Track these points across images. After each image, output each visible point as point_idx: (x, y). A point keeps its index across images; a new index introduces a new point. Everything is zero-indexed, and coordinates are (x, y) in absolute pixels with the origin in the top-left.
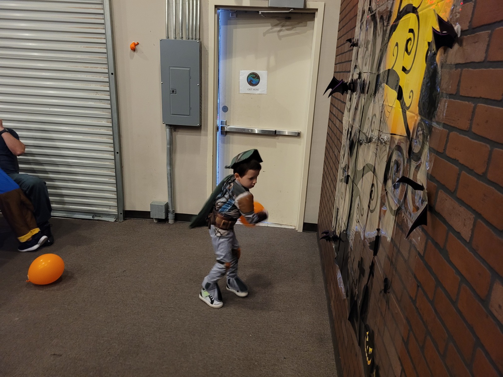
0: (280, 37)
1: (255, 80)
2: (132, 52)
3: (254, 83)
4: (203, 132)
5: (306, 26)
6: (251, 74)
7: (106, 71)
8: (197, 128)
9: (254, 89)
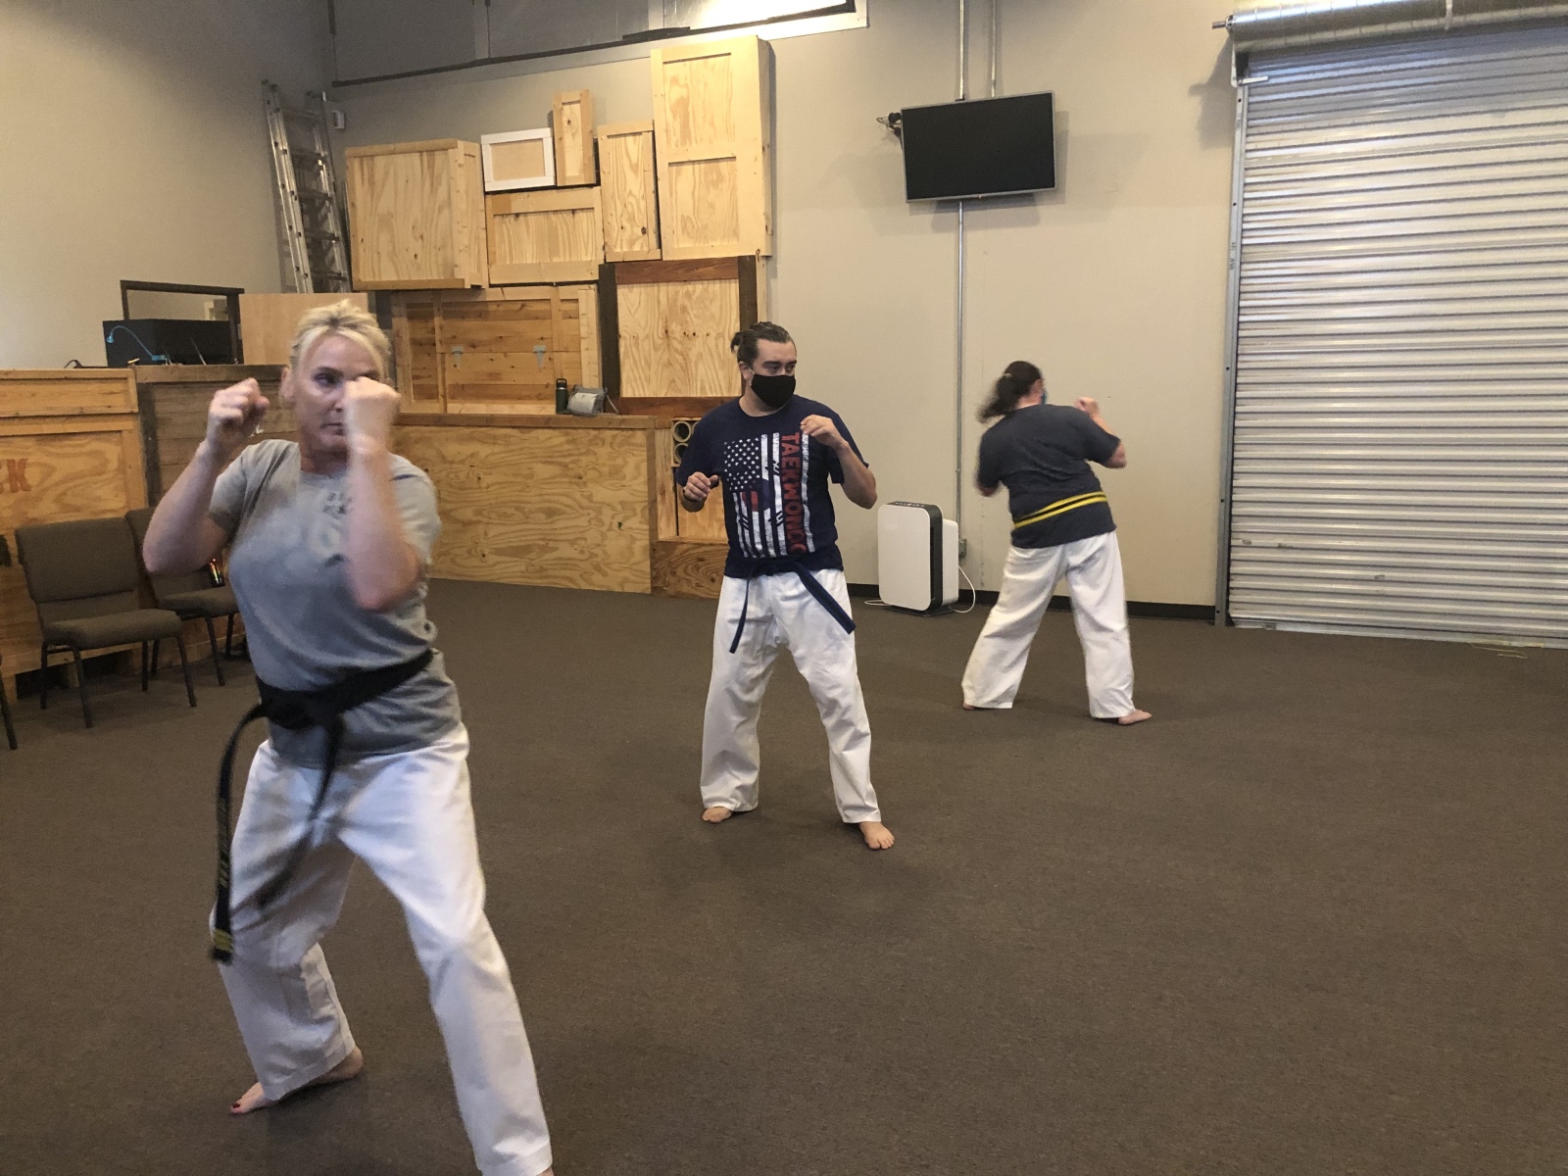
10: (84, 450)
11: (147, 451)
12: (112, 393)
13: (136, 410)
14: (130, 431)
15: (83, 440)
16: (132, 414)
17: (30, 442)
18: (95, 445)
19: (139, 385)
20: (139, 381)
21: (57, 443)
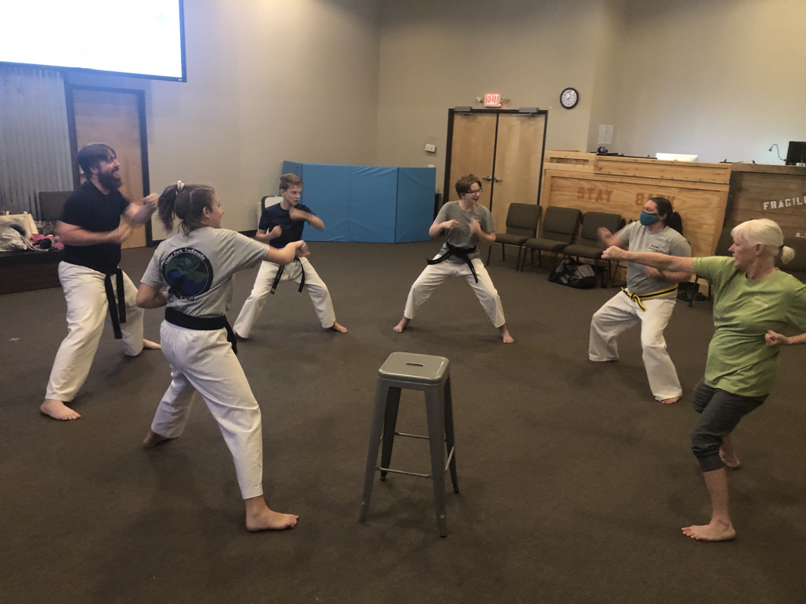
10: (700, 196)
11: (728, 201)
12: (719, 174)
13: (728, 182)
14: (725, 192)
15: (700, 193)
16: (726, 184)
17: (677, 190)
18: (708, 196)
19: (733, 172)
20: (734, 170)
21: (691, 193)
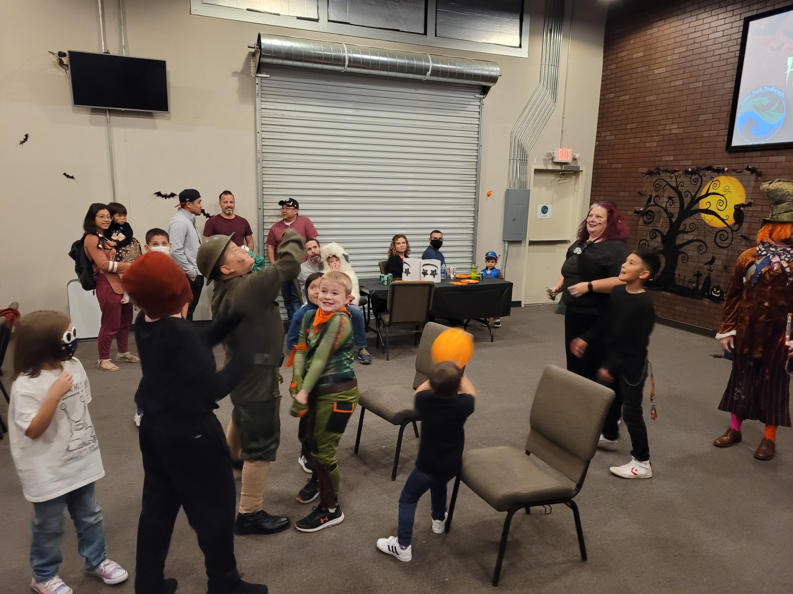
0: (559, 184)
1: (546, 210)
2: (487, 197)
3: (545, 212)
4: (522, 244)
5: (571, 178)
6: (544, 207)
7: (473, 209)
8: (520, 242)
9: (545, 216)
